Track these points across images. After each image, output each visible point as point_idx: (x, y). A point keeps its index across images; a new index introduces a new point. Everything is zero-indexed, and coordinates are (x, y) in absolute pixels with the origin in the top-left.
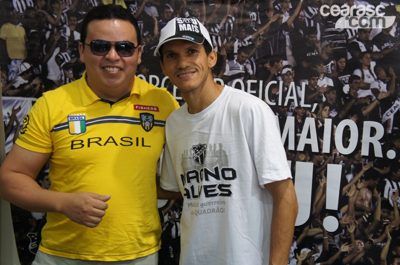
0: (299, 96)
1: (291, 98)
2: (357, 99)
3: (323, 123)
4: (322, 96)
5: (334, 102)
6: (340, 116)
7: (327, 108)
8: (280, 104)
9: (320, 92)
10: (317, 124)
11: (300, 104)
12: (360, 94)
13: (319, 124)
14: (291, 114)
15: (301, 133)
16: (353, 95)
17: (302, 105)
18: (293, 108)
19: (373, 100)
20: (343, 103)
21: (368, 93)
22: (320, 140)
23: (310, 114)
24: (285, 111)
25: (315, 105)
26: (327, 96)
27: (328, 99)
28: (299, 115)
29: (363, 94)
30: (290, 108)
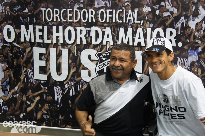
0: (134, 17)
1: (130, 18)
2: (163, 18)
3: (146, 30)
4: (146, 17)
5: (152, 19)
6: (155, 27)
7: (148, 23)
8: (124, 22)
9: (144, 15)
10: (143, 31)
11: (134, 21)
12: (164, 14)
13: (144, 31)
14: (130, 26)
15: (135, 36)
16: (161, 15)
17: (136, 21)
18: (131, 24)
19: (171, 17)
20: (156, 20)
21: (168, 14)
22: (145, 39)
23: (140, 26)
24: (127, 25)
25: (142, 21)
26: (148, 16)
27: (149, 18)
28: (134, 27)
29: (166, 14)
30: (130, 24)
